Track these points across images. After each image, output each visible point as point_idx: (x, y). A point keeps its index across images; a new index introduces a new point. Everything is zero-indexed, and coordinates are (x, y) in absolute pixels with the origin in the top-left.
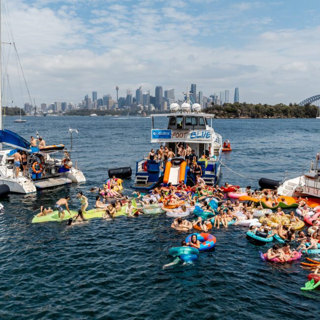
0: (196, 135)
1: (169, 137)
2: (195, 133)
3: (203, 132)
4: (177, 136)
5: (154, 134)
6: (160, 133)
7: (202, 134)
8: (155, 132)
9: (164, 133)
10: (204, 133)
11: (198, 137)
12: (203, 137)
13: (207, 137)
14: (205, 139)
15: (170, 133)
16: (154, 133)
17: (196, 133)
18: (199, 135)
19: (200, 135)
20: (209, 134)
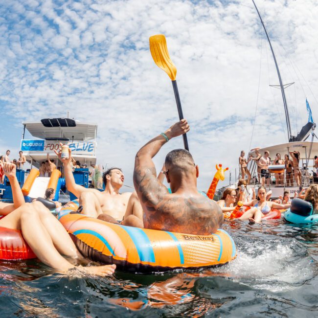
0: (75, 147)
1: (42, 149)
2: (74, 144)
3: (84, 144)
4: (52, 148)
5: (24, 145)
6: (30, 144)
7: (83, 146)
8: (26, 143)
9: (36, 144)
10: (86, 145)
11: (77, 150)
12: (84, 150)
13: (89, 151)
14: (86, 152)
15: (43, 144)
16: (24, 143)
17: (76, 146)
18: (78, 148)
19: (81, 147)
20: (91, 146)
